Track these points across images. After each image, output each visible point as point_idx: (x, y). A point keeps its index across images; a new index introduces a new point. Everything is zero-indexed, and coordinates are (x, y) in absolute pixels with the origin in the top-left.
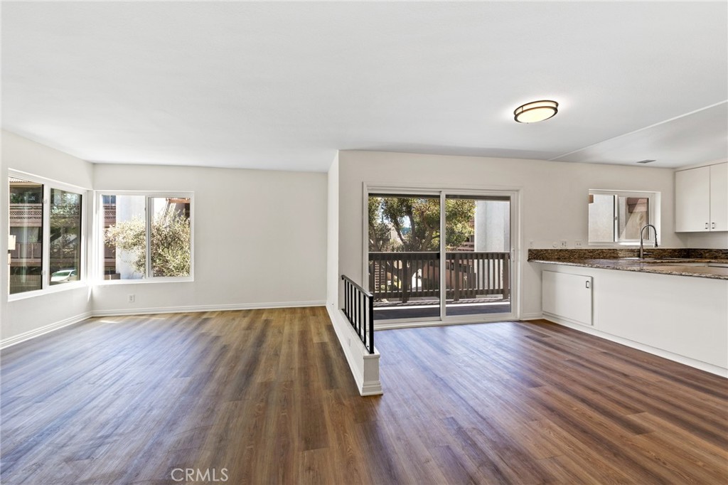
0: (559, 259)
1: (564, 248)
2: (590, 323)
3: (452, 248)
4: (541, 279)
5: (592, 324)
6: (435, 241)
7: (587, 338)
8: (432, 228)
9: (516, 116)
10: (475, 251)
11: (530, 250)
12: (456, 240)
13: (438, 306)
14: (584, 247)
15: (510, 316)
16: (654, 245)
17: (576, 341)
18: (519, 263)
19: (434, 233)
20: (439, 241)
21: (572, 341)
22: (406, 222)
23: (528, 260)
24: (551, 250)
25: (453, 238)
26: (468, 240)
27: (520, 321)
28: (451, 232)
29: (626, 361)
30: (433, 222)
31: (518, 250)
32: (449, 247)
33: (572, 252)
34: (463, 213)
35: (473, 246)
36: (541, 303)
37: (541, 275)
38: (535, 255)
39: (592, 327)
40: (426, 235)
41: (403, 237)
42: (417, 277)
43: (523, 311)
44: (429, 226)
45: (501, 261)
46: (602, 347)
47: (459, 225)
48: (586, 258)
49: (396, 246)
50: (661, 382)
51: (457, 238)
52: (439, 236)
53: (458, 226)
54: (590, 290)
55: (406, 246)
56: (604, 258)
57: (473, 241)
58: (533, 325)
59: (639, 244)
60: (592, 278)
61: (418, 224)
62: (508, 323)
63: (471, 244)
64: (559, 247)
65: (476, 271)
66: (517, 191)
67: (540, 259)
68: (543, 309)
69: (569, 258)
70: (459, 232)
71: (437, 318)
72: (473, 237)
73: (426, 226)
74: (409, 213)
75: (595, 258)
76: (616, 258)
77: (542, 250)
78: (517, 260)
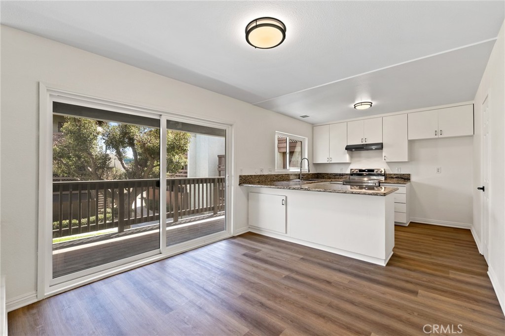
0: (259, 183)
1: (262, 174)
2: (285, 232)
3: (171, 174)
4: (248, 200)
5: (286, 233)
6: (156, 169)
7: (284, 245)
8: (153, 158)
9: (248, 33)
10: (188, 177)
11: (240, 176)
12: (174, 168)
13: (157, 231)
14: (273, 173)
15: (225, 234)
16: (308, 171)
17: (279, 250)
18: (233, 188)
19: (156, 162)
20: (160, 169)
21: (277, 251)
22: (129, 153)
23: (239, 185)
24: (254, 175)
25: (172, 167)
26: (183, 169)
27: (233, 237)
28: (170, 162)
29: (319, 264)
30: (154, 153)
31: (232, 176)
32: (168, 174)
33: (266, 176)
34: (180, 147)
35: (186, 173)
36: (248, 218)
37: (248, 196)
38: (244, 180)
39: (285, 235)
40: (148, 164)
41: (125, 165)
42: (142, 198)
43: (235, 228)
44: (151, 156)
45: (212, 184)
46: (298, 252)
47: (177, 157)
48: (274, 181)
49: (118, 174)
50: (350, 282)
51: (175, 166)
52: (159, 165)
53: (175, 157)
54: (284, 206)
55: (129, 174)
56: (283, 180)
57: (186, 169)
58: (244, 240)
59: (299, 170)
60: (286, 197)
61: (140, 155)
62: (224, 242)
63: (185, 171)
64: (259, 174)
65: (188, 191)
66: (231, 125)
67: (247, 184)
68: (250, 224)
69: (265, 182)
70: (176, 162)
71: (157, 251)
72: (186, 166)
73: (148, 156)
74: (131, 143)
75: (279, 181)
76: (289, 180)
77: (248, 176)
78: (231, 185)
